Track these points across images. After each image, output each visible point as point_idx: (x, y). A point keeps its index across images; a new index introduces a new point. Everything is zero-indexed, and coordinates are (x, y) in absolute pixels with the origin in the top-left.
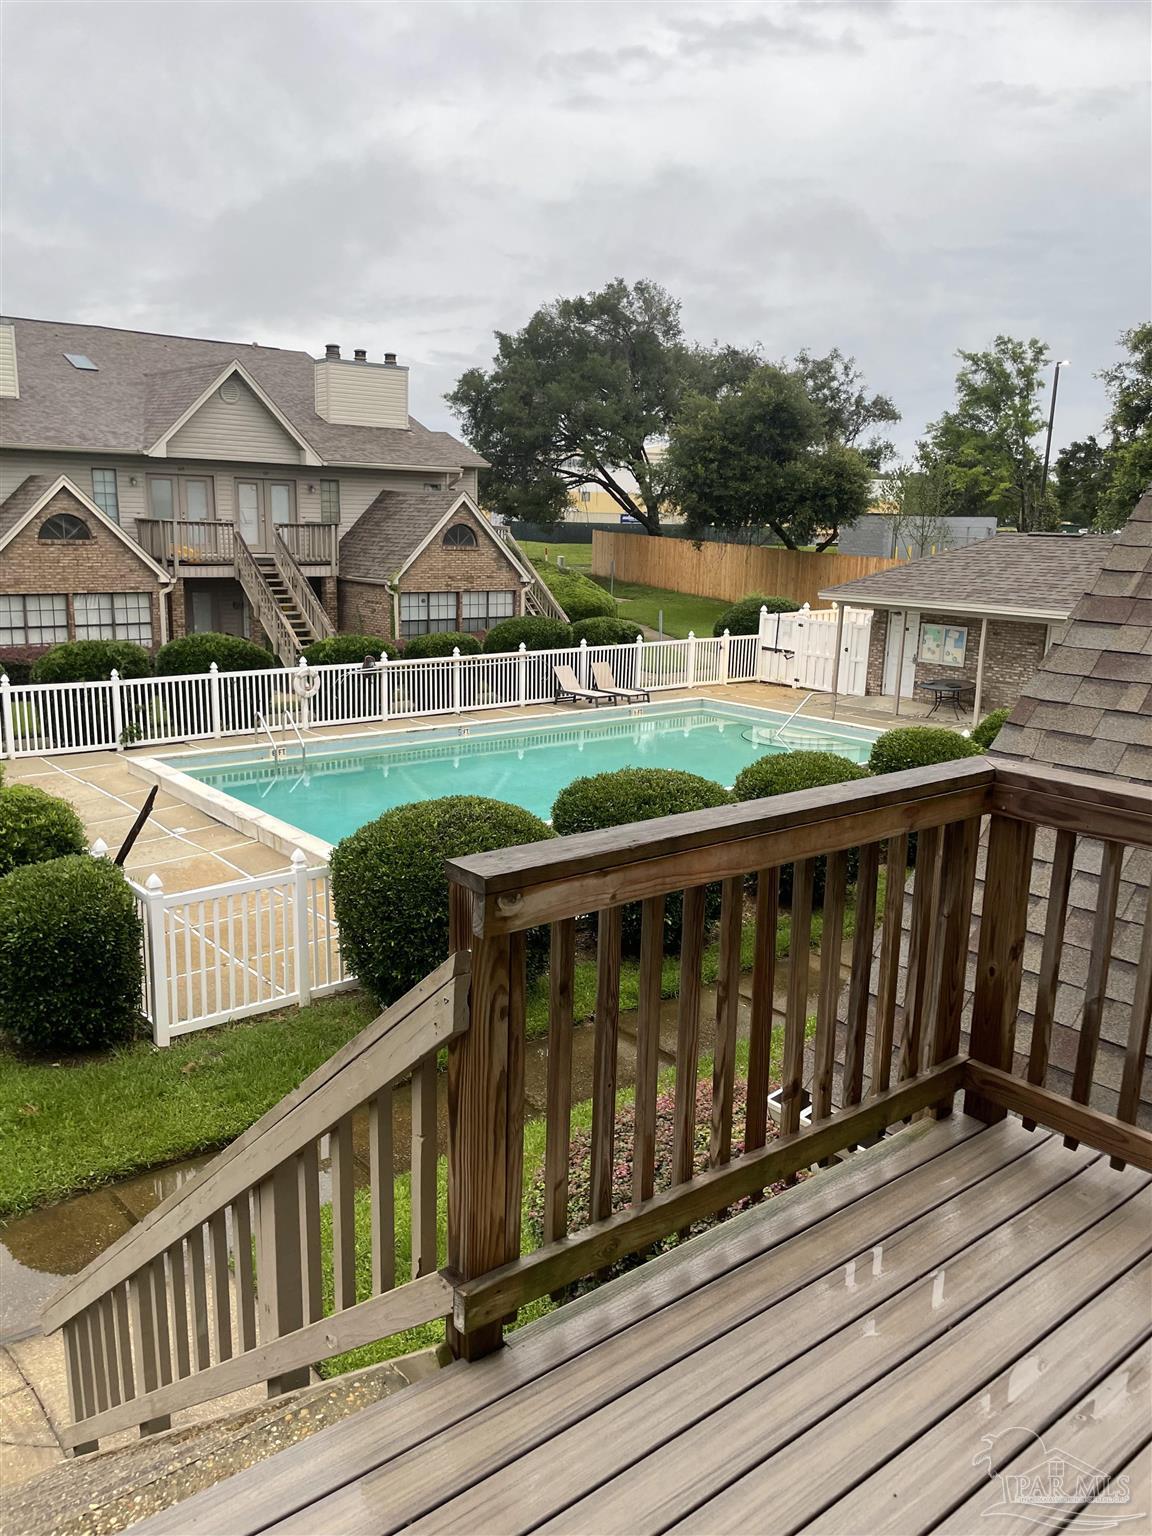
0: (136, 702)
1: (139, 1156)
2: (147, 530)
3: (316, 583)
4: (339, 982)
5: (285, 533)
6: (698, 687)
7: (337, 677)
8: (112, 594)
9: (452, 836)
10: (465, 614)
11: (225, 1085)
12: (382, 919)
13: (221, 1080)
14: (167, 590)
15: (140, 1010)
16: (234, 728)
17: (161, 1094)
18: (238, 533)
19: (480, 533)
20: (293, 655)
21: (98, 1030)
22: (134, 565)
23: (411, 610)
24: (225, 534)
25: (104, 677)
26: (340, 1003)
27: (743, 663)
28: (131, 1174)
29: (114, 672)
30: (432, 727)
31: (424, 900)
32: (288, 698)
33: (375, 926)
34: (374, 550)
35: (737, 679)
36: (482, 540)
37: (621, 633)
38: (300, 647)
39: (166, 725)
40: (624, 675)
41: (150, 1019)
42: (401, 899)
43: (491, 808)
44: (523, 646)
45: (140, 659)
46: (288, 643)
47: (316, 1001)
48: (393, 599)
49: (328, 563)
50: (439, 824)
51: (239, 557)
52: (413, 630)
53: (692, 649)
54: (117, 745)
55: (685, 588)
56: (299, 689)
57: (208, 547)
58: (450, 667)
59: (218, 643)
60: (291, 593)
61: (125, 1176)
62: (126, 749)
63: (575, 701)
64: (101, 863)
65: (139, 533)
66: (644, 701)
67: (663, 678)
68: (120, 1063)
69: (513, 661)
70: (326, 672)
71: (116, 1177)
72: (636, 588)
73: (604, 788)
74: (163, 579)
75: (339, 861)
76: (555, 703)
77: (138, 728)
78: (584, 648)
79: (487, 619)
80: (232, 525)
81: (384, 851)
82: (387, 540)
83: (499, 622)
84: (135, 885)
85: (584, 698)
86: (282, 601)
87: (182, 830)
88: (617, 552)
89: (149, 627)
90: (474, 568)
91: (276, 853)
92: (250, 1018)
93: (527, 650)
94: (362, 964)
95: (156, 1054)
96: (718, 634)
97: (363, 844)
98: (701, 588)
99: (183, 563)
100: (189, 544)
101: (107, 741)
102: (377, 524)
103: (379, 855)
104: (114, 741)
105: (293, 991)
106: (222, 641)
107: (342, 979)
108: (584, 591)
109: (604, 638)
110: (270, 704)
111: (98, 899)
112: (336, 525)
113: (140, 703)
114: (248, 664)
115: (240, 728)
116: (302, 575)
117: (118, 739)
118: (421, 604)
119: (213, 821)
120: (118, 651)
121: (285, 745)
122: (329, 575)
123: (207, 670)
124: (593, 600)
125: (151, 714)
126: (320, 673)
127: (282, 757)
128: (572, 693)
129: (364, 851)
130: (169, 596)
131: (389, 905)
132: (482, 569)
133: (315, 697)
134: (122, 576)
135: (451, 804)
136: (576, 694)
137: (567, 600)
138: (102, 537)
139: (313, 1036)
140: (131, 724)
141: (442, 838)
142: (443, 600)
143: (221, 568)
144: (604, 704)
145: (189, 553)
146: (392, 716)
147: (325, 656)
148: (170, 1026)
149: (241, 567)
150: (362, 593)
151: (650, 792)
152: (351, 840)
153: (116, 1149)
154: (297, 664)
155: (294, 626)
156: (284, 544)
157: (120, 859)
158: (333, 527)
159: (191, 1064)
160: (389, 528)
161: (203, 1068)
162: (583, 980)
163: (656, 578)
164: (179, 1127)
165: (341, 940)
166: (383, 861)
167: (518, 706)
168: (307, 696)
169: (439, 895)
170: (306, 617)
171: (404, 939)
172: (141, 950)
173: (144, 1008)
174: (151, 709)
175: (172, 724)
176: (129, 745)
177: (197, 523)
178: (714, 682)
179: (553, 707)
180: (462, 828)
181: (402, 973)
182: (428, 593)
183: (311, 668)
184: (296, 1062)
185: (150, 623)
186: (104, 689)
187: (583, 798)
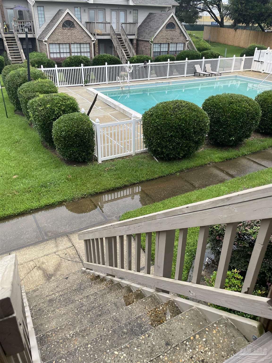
0: (87, 73)
1: (96, 190)
2: (88, 25)
3: (131, 40)
4: (142, 150)
5: (123, 25)
6: (235, 72)
7: (137, 67)
8: (80, 43)
9: (176, 111)
10: (170, 50)
11: (116, 174)
12: (157, 134)
13: (115, 173)
14: (94, 42)
15: (94, 154)
16: (111, 81)
17: (100, 175)
18: (111, 25)
19: (176, 25)
20: (125, 61)
21: (85, 158)
22: (86, 35)
23: (156, 48)
24: (108, 26)
25: (80, 66)
26: (143, 155)
27: (248, 65)
28: (94, 194)
29: (82, 65)
30: (162, 82)
31: (168, 130)
32: (124, 73)
33: (154, 136)
34: (147, 31)
35: (246, 70)
36: (177, 27)
37: (214, 55)
38: (127, 59)
39: (95, 80)
40: (214, 68)
41: (97, 156)
42: (162, 129)
43: (187, 104)
44: (187, 59)
45: (88, 61)
46: (124, 58)
47: (137, 154)
48: (151, 45)
49: (135, 35)
50: (173, 108)
51: (112, 33)
52: (156, 54)
53: (234, 60)
54: (83, 84)
55: (230, 43)
56: (127, 70)
57: (104, 30)
58: (167, 65)
59: (107, 57)
60: (125, 43)
61: (93, 195)
62: (85, 86)
63: (200, 75)
64: (84, 114)
65: (86, 26)
66: (219, 76)
67: (225, 69)
68: (90, 166)
69: (184, 63)
70: (134, 66)
71: (91, 195)
72: (216, 44)
73: (218, 99)
74: (93, 39)
75: (145, 117)
76: (194, 76)
77: (88, 80)
78: (204, 60)
79: (176, 51)
80: (110, 23)
81: (157, 115)
82: (150, 27)
83: (179, 52)
84: (92, 121)
85: (202, 74)
86: (122, 46)
87: (100, 107)
88: (211, 33)
89: (89, 53)
90: (174, 36)
91: (124, 115)
92: (121, 157)
93: (188, 60)
94: (150, 146)
95: (99, 165)
96: (242, 56)
97: (151, 113)
98: (234, 43)
99: (98, 35)
100: (99, 29)
101: (81, 83)
102: (148, 23)
103: (156, 116)
104: (82, 83)
105: (131, 151)
106: (109, 56)
107: (143, 149)
108: (202, 44)
109: (210, 57)
110: (120, 74)
111: (84, 124)
112: (137, 23)
113: (88, 73)
114: (115, 63)
115: (113, 81)
116: (128, 38)
117: (83, 83)
118: (159, 47)
119: (108, 105)
120: (83, 59)
121: (124, 86)
122: (134, 38)
123: (105, 64)
124: (205, 46)
125: (91, 76)
126: (133, 66)
127: (123, 89)
128: (199, 73)
129: (152, 115)
130: (94, 44)
131: (158, 131)
132: (176, 36)
133: (131, 73)
134: (83, 38)
135: (176, 102)
136: (200, 73)
137: (197, 46)
138: (77, 27)
139: (137, 164)
140: (86, 79)
141: (174, 112)
142: (165, 45)
143: (107, 36)
144: (208, 76)
145: (99, 32)
146: (151, 79)
147: (134, 61)
148: (102, 158)
149: (112, 36)
150: (143, 44)
151: (233, 100)
152: (148, 112)
153: (90, 188)
154: (127, 63)
155: (126, 53)
156: (123, 29)
157: (88, 114)
158: (136, 24)
159: (107, 168)
160: (151, 24)
161: (110, 169)
162: (207, 153)
163: (221, 40)
164: (105, 184)
165: (144, 139)
166: (157, 118)
167: (184, 76)
168: (129, 72)
169: (172, 128)
170: (128, 50)
171: (162, 140)
172: (94, 139)
173: (95, 153)
174: (91, 75)
175: (96, 80)
176: (86, 85)
177: (101, 23)
178: (239, 71)
179: (194, 77)
180: (179, 109)
181: (160, 149)
182: (161, 43)
183: (131, 64)
184: (133, 170)
185: (90, 52)
186: (80, 69)
187: (212, 102)
